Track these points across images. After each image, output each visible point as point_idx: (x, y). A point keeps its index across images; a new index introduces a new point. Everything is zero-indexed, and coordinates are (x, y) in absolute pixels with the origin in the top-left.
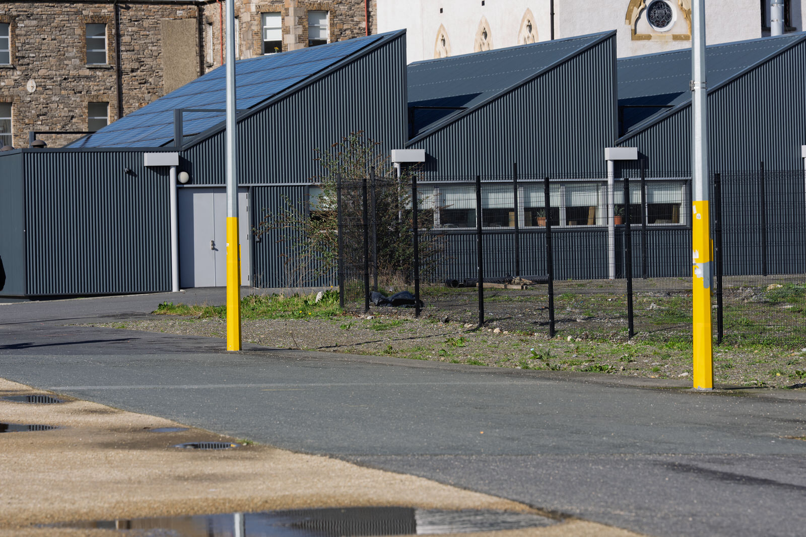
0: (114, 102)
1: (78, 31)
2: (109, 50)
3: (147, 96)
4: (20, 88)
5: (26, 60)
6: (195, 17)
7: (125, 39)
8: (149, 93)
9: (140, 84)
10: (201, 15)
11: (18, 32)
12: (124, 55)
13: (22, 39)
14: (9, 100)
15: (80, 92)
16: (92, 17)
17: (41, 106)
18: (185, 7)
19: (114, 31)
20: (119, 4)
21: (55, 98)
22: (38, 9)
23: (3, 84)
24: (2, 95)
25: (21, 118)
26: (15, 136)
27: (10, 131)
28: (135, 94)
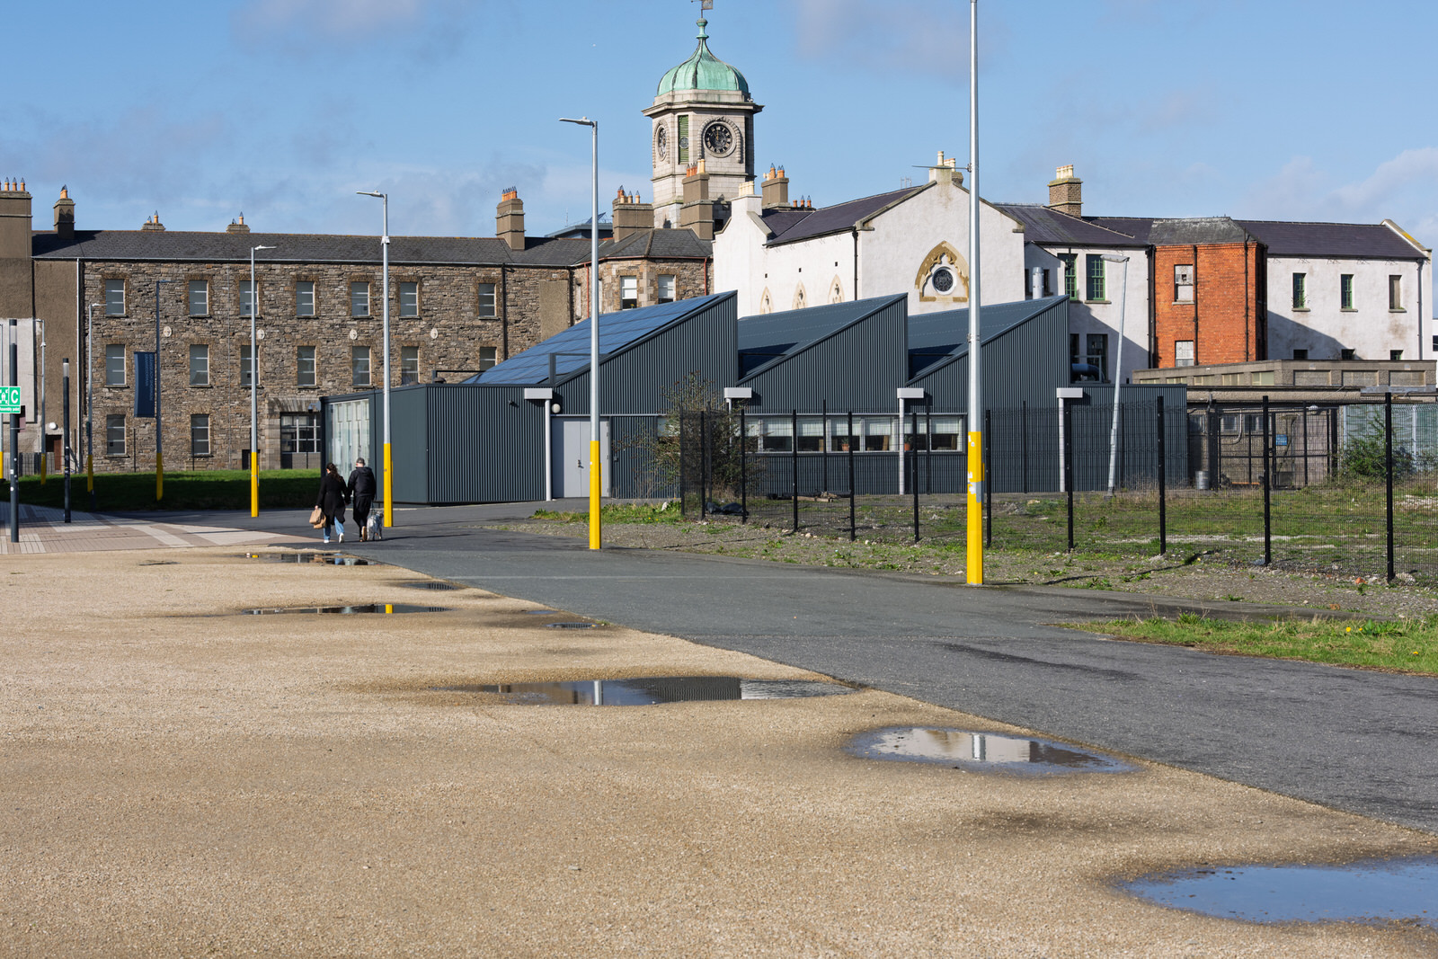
0: (500, 346)
1: (472, 290)
2: (497, 305)
3: (527, 343)
4: (425, 335)
5: (430, 313)
6: (567, 280)
7: (511, 296)
8: (529, 340)
9: (521, 332)
10: (571, 278)
11: (423, 289)
12: (509, 309)
13: (427, 295)
14: (416, 345)
15: (474, 339)
16: (483, 278)
17: (442, 350)
18: (559, 270)
19: (501, 290)
20: (504, 267)
21: (453, 344)
22: (440, 271)
23: (411, 331)
24: (411, 341)
25: (426, 359)
26: (421, 374)
27: (416, 370)
28: (518, 341)
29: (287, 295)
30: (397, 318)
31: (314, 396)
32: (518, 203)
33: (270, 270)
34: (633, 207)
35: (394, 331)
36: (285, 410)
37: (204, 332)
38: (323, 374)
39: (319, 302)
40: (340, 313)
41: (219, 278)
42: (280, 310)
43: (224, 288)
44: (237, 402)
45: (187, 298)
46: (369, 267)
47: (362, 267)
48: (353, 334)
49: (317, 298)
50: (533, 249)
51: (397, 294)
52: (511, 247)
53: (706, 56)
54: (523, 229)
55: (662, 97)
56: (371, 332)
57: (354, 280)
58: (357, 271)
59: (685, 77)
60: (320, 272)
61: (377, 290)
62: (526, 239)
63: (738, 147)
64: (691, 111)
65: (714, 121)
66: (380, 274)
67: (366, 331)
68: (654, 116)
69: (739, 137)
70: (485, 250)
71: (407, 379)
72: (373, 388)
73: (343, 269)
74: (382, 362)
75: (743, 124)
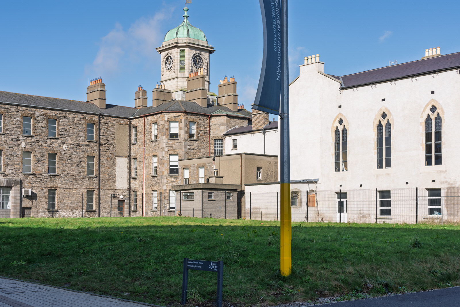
0: (97, 156)
1: (84, 126)
2: (96, 134)
3: (110, 155)
4: (61, 147)
5: (63, 136)
6: (128, 124)
7: (102, 131)
8: (110, 153)
9: (107, 149)
10: (130, 124)
11: (60, 123)
12: (101, 137)
13: (62, 127)
14: (56, 152)
15: (84, 151)
16: (90, 120)
17: (68, 156)
18: (124, 120)
19: (98, 127)
20: (100, 116)
21: (74, 153)
22: (69, 115)
23: (53, 145)
24: (53, 150)
25: (60, 160)
26: (58, 168)
27: (55, 166)
28: (105, 154)
30: (46, 138)
32: (103, 85)
34: (163, 90)
35: (45, 144)
38: (6, 165)
39: (6, 125)
40: (16, 133)
46: (33, 109)
47: (28, 109)
48: (23, 145)
49: (4, 123)
50: (109, 109)
51: (47, 125)
52: (99, 107)
53: (189, 25)
54: (105, 99)
55: (168, 42)
56: (33, 144)
57: (24, 115)
58: (26, 111)
59: (183, 32)
60: (6, 109)
61: (36, 122)
62: (106, 104)
63: (206, 67)
64: (187, 48)
65: (196, 54)
66: (38, 113)
67: (30, 143)
68: (163, 51)
69: (206, 63)
70: (87, 107)
71: (51, 170)
72: (33, 174)
73: (18, 108)
74: (38, 161)
75: (208, 58)
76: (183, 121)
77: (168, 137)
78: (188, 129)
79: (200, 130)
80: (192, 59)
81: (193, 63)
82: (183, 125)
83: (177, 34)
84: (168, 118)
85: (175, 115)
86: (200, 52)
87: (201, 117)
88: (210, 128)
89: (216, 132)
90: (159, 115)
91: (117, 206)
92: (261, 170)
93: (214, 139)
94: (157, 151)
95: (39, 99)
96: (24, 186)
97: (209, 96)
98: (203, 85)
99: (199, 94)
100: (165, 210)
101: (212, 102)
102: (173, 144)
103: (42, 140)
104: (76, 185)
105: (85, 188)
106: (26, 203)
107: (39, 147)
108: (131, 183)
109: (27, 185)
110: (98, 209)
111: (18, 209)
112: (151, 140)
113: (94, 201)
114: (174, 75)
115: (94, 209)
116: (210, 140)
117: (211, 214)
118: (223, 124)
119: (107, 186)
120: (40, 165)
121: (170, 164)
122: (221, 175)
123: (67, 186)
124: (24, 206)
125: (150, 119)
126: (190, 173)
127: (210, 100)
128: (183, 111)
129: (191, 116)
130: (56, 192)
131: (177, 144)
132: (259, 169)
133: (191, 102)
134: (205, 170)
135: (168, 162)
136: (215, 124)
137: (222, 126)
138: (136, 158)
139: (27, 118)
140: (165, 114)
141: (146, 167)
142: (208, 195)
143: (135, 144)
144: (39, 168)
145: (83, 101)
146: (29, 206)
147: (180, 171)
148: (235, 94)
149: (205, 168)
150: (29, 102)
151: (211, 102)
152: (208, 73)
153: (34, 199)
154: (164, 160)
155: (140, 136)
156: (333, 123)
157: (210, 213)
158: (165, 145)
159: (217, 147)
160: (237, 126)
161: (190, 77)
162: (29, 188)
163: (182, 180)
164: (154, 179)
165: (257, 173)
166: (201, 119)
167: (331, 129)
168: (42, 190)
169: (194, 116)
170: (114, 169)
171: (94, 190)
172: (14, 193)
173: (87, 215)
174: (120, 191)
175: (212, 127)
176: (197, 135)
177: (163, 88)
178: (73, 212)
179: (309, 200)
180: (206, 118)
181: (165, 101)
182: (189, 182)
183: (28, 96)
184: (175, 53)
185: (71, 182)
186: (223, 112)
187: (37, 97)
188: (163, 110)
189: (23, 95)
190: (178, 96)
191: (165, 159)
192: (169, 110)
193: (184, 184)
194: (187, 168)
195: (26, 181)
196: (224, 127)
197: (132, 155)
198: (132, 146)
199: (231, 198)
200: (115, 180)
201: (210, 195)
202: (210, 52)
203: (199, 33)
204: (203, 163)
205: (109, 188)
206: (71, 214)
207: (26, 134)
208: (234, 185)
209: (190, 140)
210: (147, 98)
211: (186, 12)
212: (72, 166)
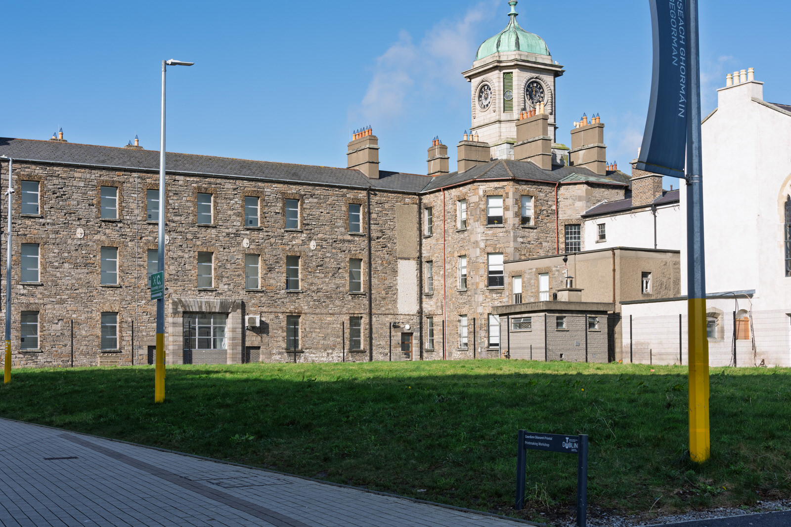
0: (366, 259)
1: (344, 208)
2: (363, 223)
3: (387, 256)
4: (306, 246)
5: (310, 227)
6: (416, 204)
7: (374, 216)
8: (388, 254)
9: (382, 247)
10: (420, 203)
11: (304, 206)
12: (373, 227)
13: (308, 212)
14: (298, 254)
15: (344, 251)
16: (353, 199)
17: (319, 260)
18: (410, 196)
19: (366, 210)
20: (370, 191)
21: (328, 255)
22: (318, 191)
23: (294, 242)
24: (294, 251)
25: (306, 267)
26: (302, 280)
27: (297, 277)
28: (379, 255)
29: (189, 204)
30: (283, 231)
31: (212, 297)
32: (374, 139)
33: (175, 180)
34: (475, 144)
35: (280, 241)
36: (188, 310)
37: (115, 235)
38: (220, 278)
39: (217, 212)
40: (235, 224)
41: (129, 185)
42: (183, 218)
43: (133, 195)
44: (144, 302)
45: (99, 202)
46: (260, 184)
47: (253, 183)
48: (245, 243)
49: (215, 208)
50: (385, 179)
51: (283, 208)
52: (368, 176)
53: (518, 29)
54: (378, 163)
55: (483, 60)
56: (261, 241)
57: (247, 194)
58: (249, 186)
59: (508, 41)
60: (218, 185)
61: (266, 204)
62: (379, 171)
63: (549, 101)
64: (515, 69)
65: (532, 78)
66: (269, 190)
67: (257, 241)
68: (474, 76)
69: (550, 94)
70: (348, 177)
71: (290, 284)
72: (263, 292)
73: (237, 183)
74: (270, 269)
75: (553, 83)
76: (511, 195)
77: (486, 223)
78: (519, 208)
79: (541, 210)
80: (525, 87)
81: (527, 95)
82: (510, 201)
83: (498, 45)
84: (485, 191)
85: (496, 184)
86: (538, 75)
87: (541, 187)
88: (557, 206)
89: (569, 212)
90: (469, 186)
91: (400, 342)
92: (650, 276)
93: (565, 225)
94: (466, 248)
95: (270, 167)
96: (247, 312)
97: (556, 150)
98: (545, 131)
99: (538, 147)
100: (481, 348)
101: (560, 160)
102: (494, 235)
103: (276, 234)
104: (332, 308)
105: (346, 313)
106: (252, 339)
107: (272, 245)
108: (424, 303)
109: (252, 309)
110: (368, 347)
111: (240, 348)
112: (457, 229)
113: (362, 334)
114: (494, 117)
115: (362, 347)
116: (557, 226)
117: (561, 355)
118: (580, 199)
119: (383, 309)
120: (273, 276)
121: (490, 270)
122: (578, 287)
123: (318, 311)
124: (248, 344)
125: (453, 194)
126: (524, 285)
127: (557, 158)
128: (511, 178)
129: (525, 186)
130: (300, 320)
131: (501, 235)
132: (645, 274)
133: (523, 162)
134: (550, 278)
135: (486, 266)
136: (567, 199)
137: (578, 203)
138: (432, 261)
139: (251, 199)
140: (479, 184)
141: (448, 275)
142: (556, 321)
143: (429, 237)
144: (272, 281)
145: (341, 168)
146: (256, 344)
147: (506, 280)
148: (601, 145)
149: (550, 275)
150: (254, 173)
151: (558, 161)
152: (552, 111)
153: (264, 333)
154: (479, 262)
155: (437, 223)
156: (781, 190)
157: (560, 353)
158: (479, 237)
159: (571, 238)
160: (606, 201)
161: (521, 119)
162: (255, 313)
163: (510, 296)
164: (462, 295)
165: (643, 282)
166: (542, 190)
167: (777, 200)
168: (277, 317)
169: (529, 186)
170: (395, 279)
171: (362, 315)
172: (232, 323)
173: (350, 359)
174: (405, 317)
175: (561, 205)
176: (535, 218)
177: (475, 139)
178: (328, 353)
179: (737, 328)
180: (550, 188)
181: (479, 161)
182: (523, 299)
183: (253, 162)
184: (495, 79)
185: (324, 304)
186: (580, 177)
187: (267, 163)
188: (476, 177)
189: (244, 162)
190: (500, 153)
191: (481, 261)
192: (485, 177)
193: (514, 303)
194: (518, 276)
195: (252, 303)
196: (582, 202)
197: (423, 255)
198: (424, 240)
199: (596, 327)
200: (397, 298)
201: (558, 321)
202: (557, 74)
203: (537, 41)
204: (546, 266)
205: (387, 312)
206: (323, 357)
207: (250, 225)
208: (601, 303)
209: (522, 228)
210: (448, 158)
211: (512, 8)
212: (325, 277)
